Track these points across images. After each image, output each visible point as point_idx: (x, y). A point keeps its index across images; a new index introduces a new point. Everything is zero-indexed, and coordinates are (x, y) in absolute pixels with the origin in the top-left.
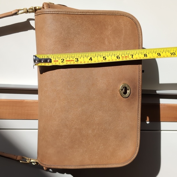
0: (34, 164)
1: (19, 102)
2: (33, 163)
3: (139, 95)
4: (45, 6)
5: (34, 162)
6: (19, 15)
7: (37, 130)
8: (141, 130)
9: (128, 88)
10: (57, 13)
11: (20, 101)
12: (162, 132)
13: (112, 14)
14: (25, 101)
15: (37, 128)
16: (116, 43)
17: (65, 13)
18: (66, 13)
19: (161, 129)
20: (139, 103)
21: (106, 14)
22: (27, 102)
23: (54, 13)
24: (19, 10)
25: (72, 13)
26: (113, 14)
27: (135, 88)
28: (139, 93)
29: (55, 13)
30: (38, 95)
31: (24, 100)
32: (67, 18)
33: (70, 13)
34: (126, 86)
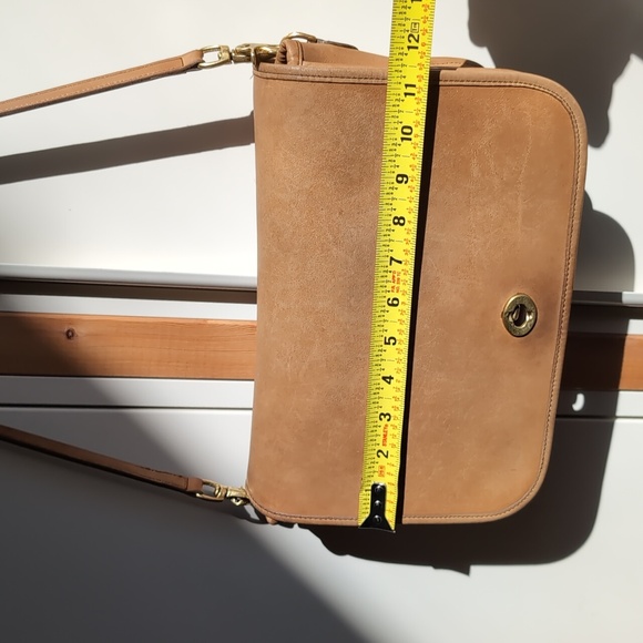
0: (238, 504)
1: (190, 325)
2: (234, 500)
3: (560, 328)
4: (290, 52)
5: (236, 498)
6: (204, 70)
7: (250, 413)
8: (557, 416)
9: (529, 307)
10: (328, 79)
11: (192, 322)
12: (618, 422)
13: (498, 84)
14: (209, 322)
15: (251, 406)
16: (505, 175)
17: (351, 80)
18: (356, 81)
19: (618, 414)
20: (557, 349)
21: (480, 84)
22: (213, 325)
23: (317, 79)
24: (202, 52)
25: (374, 81)
26: (502, 84)
27: (550, 306)
28: (561, 322)
29: (322, 79)
30: (255, 306)
31: (205, 320)
32: (359, 95)
33: (369, 81)
34: (526, 303)
